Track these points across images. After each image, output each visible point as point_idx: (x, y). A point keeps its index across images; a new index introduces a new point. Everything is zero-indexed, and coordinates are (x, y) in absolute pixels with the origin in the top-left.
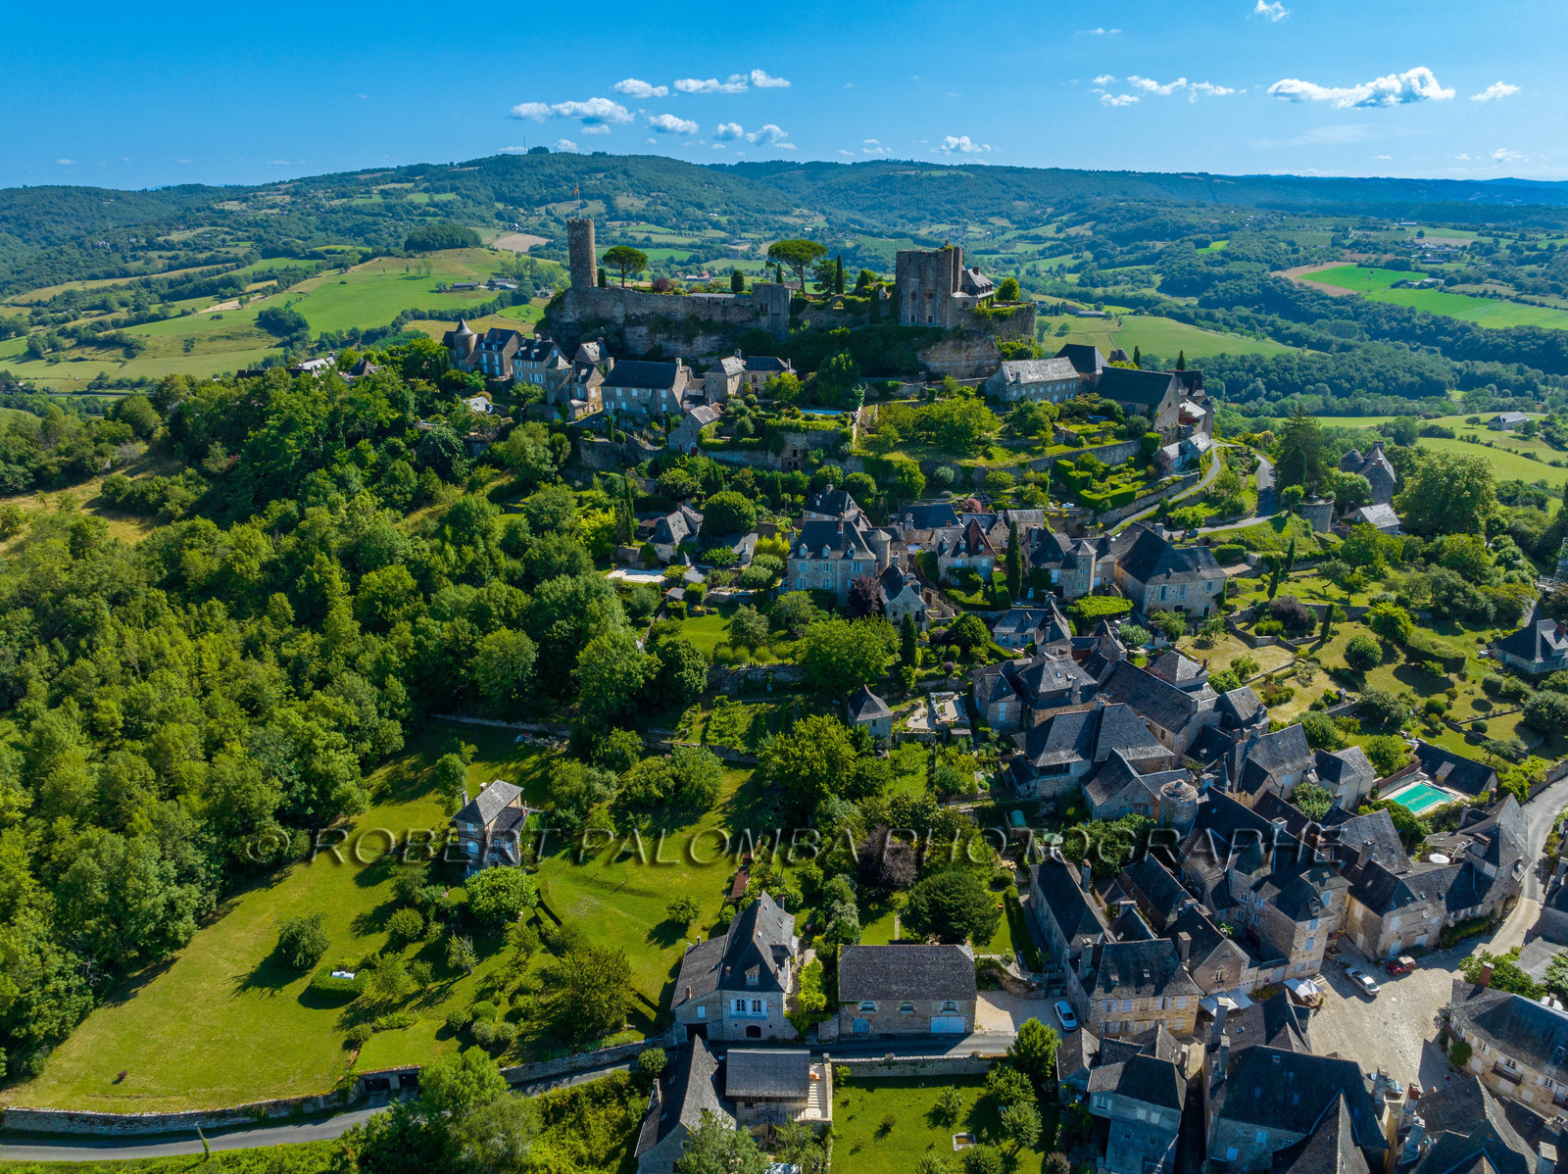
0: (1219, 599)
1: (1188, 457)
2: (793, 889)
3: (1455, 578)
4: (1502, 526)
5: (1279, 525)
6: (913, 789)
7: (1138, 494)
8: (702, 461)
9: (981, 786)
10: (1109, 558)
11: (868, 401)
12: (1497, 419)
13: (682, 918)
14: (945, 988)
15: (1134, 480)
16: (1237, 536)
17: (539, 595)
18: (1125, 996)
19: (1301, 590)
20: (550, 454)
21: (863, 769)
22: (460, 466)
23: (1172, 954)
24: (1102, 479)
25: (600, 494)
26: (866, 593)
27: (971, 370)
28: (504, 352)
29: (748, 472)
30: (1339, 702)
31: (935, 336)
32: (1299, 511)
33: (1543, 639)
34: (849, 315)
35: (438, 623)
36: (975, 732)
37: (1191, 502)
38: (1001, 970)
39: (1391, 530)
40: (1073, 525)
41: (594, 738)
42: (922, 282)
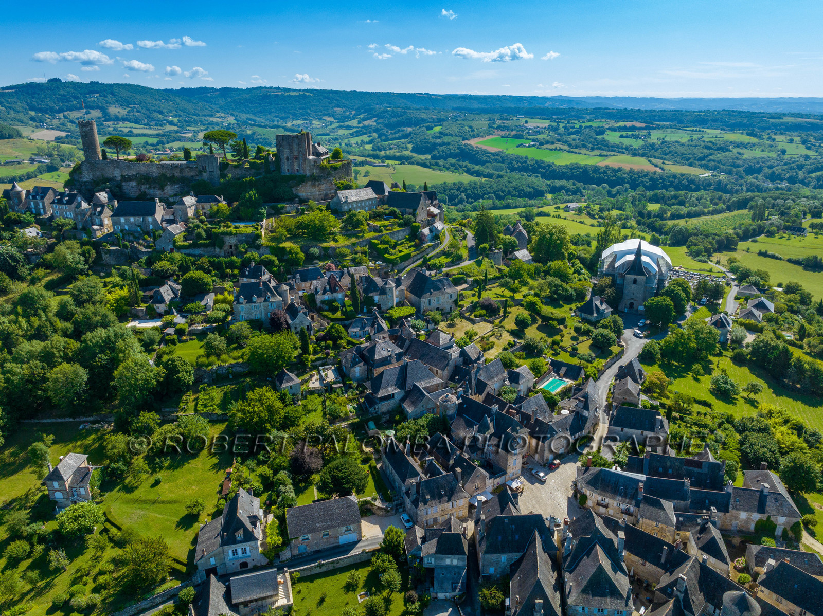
0: (456, 302)
1: (434, 234)
2: (257, 484)
3: (557, 281)
4: (574, 255)
5: (479, 263)
6: (316, 419)
7: (412, 254)
8: (177, 256)
9: (351, 412)
10: (402, 287)
11: (269, 216)
12: (567, 207)
13: (195, 512)
14: (344, 520)
15: (410, 247)
16: (461, 271)
17: (85, 341)
18: (434, 505)
19: (492, 294)
20: (82, 258)
21: (288, 413)
22: (23, 270)
23: (453, 479)
24: (394, 248)
25: (117, 279)
26: (279, 319)
27: (322, 196)
28: (45, 200)
29: (205, 259)
30: (515, 345)
31: (301, 180)
32: (487, 256)
33: (596, 305)
34: (253, 171)
35: (19, 365)
36: (344, 384)
37: (437, 256)
38: (372, 505)
39: (528, 261)
40: (382, 272)
41: (129, 419)
42: (291, 151)
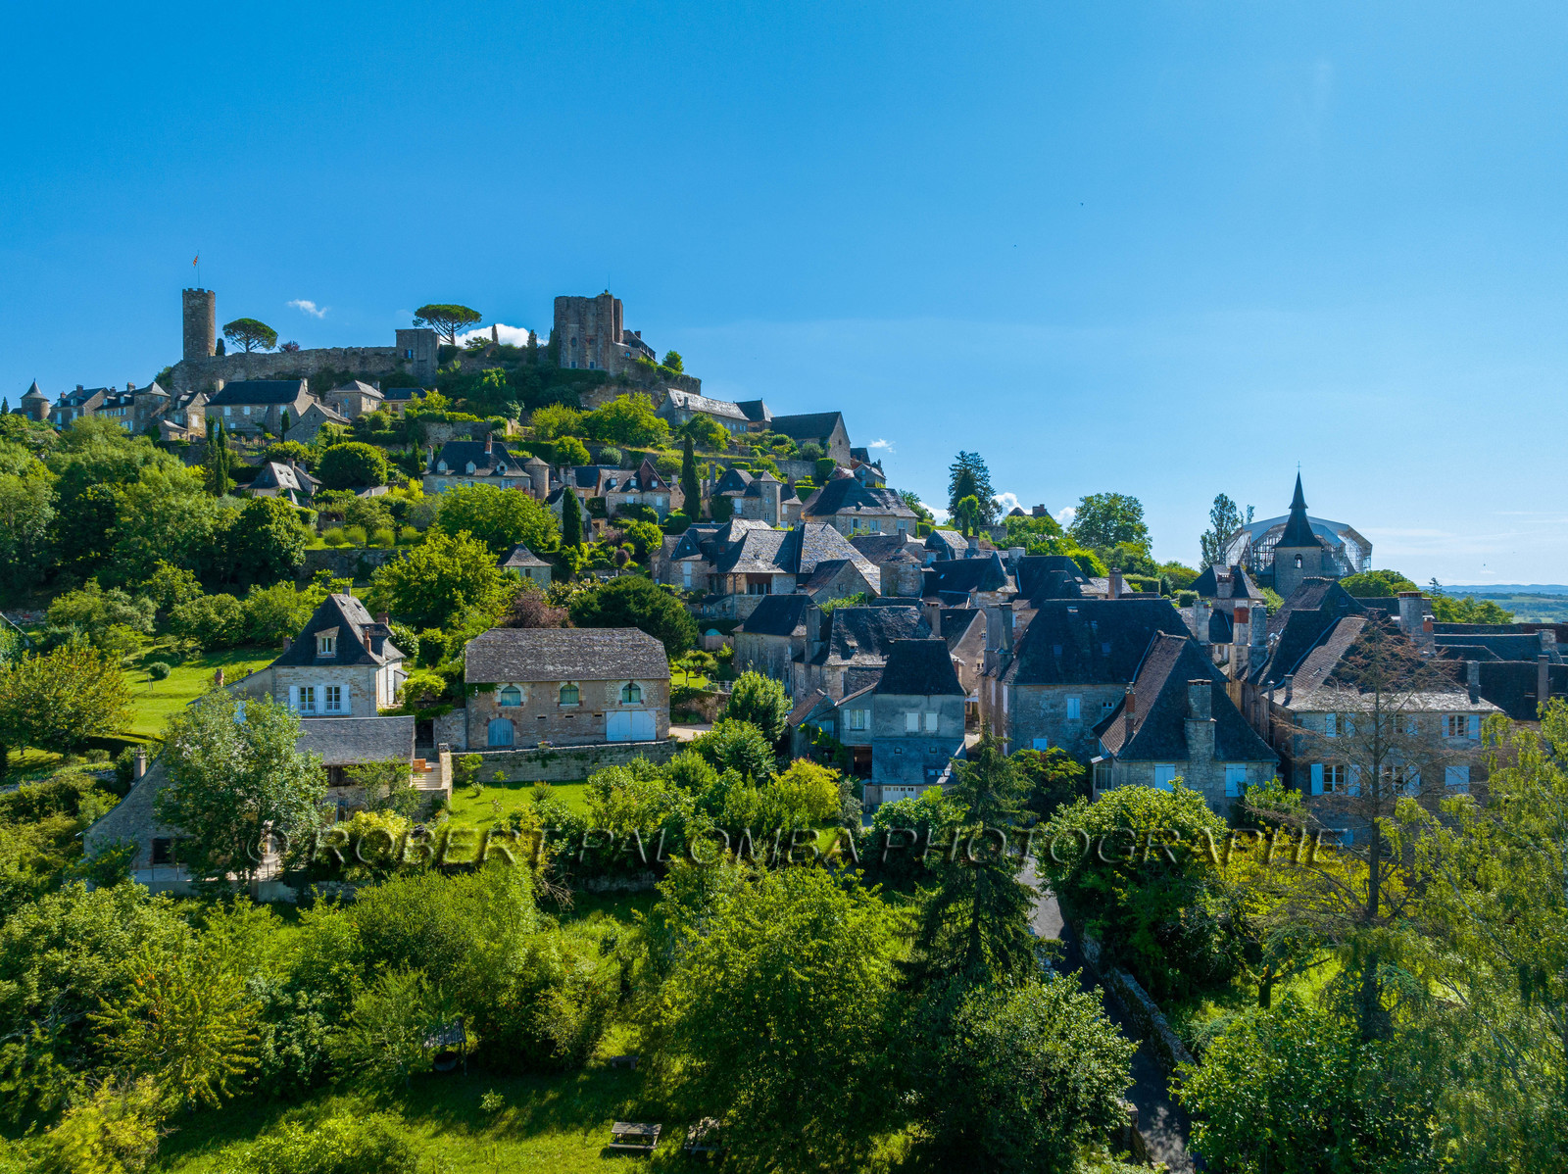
10: (795, 501)
14: (623, 667)
18: (869, 662)
23: (921, 621)
28: (85, 405)
31: (598, 381)
34: (504, 363)
42: (582, 326)
